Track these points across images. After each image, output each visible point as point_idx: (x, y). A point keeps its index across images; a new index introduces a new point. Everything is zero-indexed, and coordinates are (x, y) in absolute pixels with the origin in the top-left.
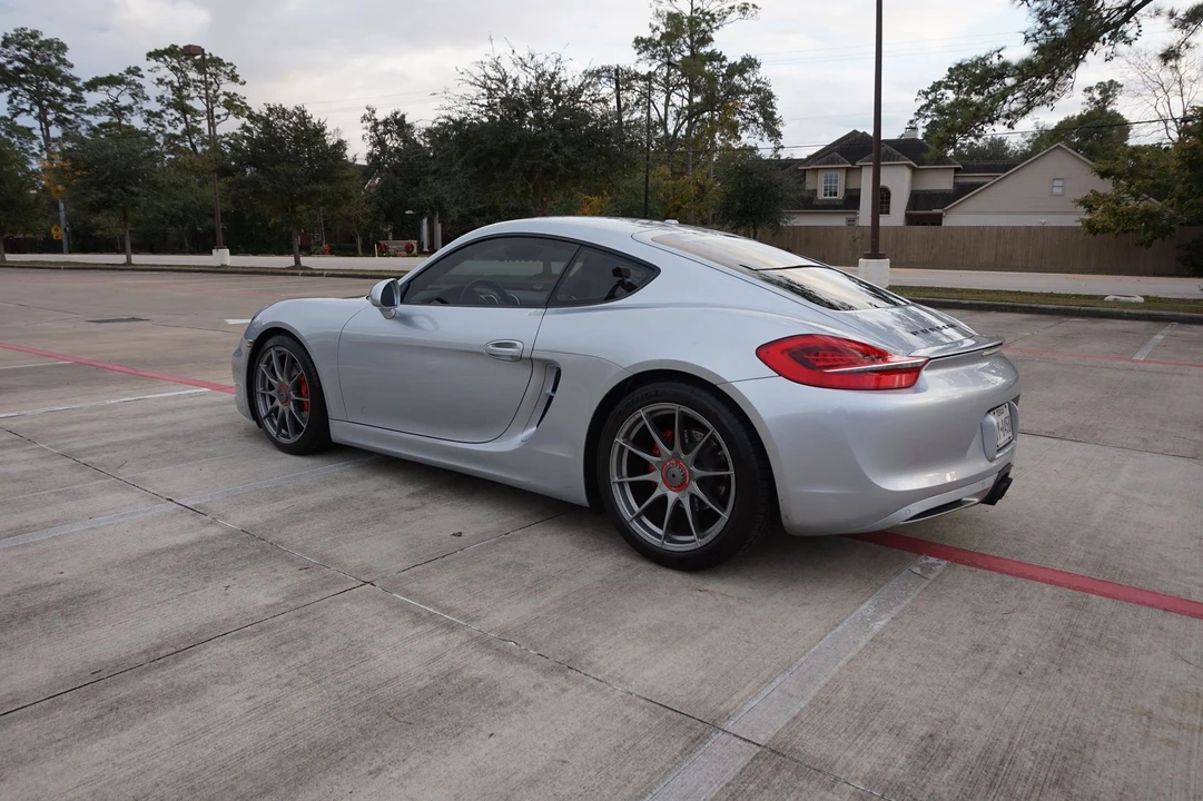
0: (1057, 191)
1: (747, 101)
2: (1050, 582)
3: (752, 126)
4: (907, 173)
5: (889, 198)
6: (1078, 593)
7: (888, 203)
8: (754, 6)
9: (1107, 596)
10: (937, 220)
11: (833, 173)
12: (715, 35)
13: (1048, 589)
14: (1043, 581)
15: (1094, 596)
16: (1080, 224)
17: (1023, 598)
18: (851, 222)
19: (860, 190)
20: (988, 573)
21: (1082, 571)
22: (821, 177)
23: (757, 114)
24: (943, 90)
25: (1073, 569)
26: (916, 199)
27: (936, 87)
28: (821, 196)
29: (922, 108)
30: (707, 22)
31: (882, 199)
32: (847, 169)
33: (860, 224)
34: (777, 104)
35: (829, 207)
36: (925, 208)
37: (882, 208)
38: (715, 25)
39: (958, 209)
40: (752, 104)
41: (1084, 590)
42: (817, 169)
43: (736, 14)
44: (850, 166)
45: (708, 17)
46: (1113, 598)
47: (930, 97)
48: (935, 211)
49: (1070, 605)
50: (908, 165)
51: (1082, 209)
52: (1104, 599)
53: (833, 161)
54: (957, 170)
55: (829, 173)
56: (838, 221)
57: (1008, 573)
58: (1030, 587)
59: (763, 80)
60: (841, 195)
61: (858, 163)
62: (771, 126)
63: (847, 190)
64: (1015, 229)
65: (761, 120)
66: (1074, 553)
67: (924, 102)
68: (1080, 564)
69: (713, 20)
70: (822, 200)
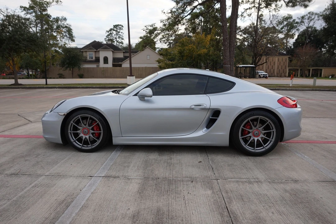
0: (148, 58)
1: (64, 30)
3: (65, 37)
4: (111, 53)
5: (108, 59)
7: (108, 61)
8: (60, 1)
10: (120, 66)
11: (91, 52)
12: (48, 9)
16: (158, 66)
18: (98, 66)
19: (99, 57)
22: (88, 53)
23: (67, 34)
24: (112, 31)
26: (115, 60)
27: (111, 30)
28: (88, 59)
29: (108, 35)
30: (46, 4)
31: (106, 60)
32: (95, 51)
33: (101, 67)
34: (73, 31)
35: (91, 62)
36: (117, 63)
37: (106, 62)
38: (48, 5)
39: (125, 62)
40: (65, 31)
42: (86, 51)
43: (55, 3)
44: (96, 50)
45: (46, 3)
47: (109, 32)
48: (120, 63)
50: (112, 51)
51: (157, 63)
53: (91, 49)
54: (124, 52)
55: (90, 52)
56: (94, 66)
59: (69, 24)
60: (94, 59)
61: (98, 50)
62: (72, 38)
63: (96, 57)
64: (142, 68)
65: (68, 36)
67: (108, 34)
69: (48, 4)
70: (89, 60)
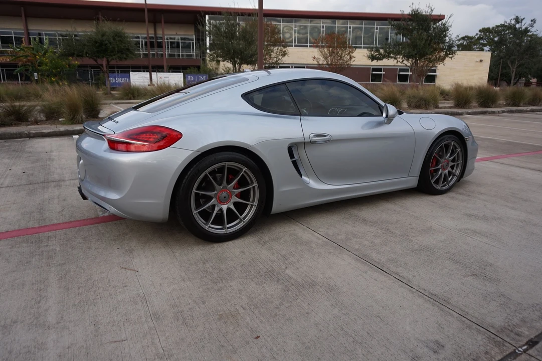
2: (56, 224)
6: (44, 225)
9: (32, 228)
13: (55, 222)
14: (60, 224)
15: (37, 226)
17: (62, 215)
20: (82, 218)
21: (46, 234)
25: (50, 234)
41: (42, 227)
46: (29, 228)
49: (45, 219)
52: (33, 226)
57: (74, 221)
58: (62, 220)
66: (54, 242)
68: (49, 238)
